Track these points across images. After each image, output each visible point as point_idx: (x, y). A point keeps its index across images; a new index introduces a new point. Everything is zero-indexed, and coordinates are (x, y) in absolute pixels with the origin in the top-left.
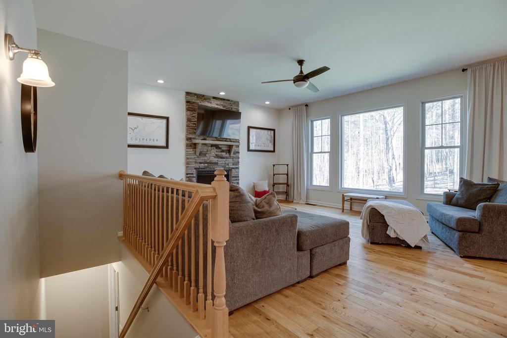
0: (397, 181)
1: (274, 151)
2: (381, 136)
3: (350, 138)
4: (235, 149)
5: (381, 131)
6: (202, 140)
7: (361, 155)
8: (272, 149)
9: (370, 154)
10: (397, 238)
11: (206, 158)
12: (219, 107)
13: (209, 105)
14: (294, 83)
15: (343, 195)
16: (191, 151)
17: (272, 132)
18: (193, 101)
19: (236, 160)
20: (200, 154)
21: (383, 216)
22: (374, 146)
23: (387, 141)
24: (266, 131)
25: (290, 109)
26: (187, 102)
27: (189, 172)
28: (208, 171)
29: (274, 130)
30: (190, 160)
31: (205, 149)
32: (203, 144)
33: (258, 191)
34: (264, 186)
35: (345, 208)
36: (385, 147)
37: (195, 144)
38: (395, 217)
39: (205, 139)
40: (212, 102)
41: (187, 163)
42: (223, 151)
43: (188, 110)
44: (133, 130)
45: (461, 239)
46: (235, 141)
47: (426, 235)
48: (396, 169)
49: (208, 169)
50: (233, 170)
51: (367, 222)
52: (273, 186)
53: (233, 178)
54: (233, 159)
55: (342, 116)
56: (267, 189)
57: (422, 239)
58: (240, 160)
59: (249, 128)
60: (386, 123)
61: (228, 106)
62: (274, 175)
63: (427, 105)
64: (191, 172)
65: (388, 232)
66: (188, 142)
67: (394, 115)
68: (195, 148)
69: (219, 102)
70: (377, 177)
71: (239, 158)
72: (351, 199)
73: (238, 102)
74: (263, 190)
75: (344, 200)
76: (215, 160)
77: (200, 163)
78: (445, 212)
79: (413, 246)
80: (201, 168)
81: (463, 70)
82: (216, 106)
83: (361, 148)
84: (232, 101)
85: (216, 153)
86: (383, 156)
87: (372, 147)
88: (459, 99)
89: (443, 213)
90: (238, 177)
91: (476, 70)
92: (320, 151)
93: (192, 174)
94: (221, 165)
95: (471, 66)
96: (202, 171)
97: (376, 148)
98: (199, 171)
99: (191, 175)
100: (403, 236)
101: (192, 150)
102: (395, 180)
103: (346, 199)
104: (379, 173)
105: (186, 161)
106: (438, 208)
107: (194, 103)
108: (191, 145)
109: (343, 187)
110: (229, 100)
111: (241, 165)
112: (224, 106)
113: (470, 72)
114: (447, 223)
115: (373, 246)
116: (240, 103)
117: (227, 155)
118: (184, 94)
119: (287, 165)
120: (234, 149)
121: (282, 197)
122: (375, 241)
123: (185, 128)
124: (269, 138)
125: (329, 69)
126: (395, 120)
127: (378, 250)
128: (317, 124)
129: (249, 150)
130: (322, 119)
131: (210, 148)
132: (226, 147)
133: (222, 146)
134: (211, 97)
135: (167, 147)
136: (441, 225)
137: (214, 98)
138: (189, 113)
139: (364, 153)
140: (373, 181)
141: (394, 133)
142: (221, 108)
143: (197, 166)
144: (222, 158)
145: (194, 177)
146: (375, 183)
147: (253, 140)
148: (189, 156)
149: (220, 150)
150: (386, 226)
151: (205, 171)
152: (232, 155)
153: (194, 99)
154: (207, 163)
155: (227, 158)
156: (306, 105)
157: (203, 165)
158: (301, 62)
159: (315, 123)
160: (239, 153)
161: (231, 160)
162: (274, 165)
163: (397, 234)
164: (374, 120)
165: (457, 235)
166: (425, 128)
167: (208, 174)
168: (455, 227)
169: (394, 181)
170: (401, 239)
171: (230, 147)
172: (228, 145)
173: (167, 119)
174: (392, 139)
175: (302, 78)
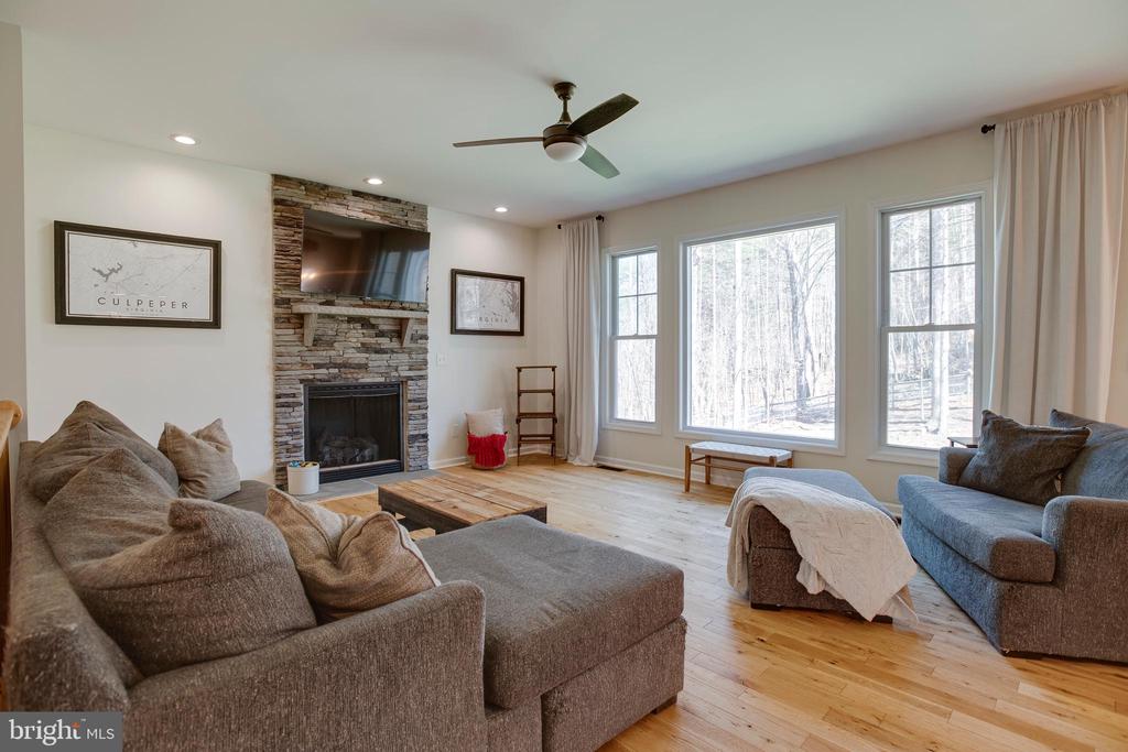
0: (817, 394)
1: (521, 333)
2: (782, 295)
3: (715, 299)
4: (416, 327)
5: (782, 285)
6: (321, 304)
7: (739, 337)
8: (516, 327)
9: (758, 336)
10: (825, 595)
11: (332, 353)
12: (370, 217)
13: (341, 211)
14: (545, 146)
15: (687, 448)
16: (289, 334)
17: (517, 285)
18: (294, 199)
19: (421, 356)
20: (317, 341)
21: (786, 530)
22: (766, 317)
23: (794, 307)
24: (500, 284)
25: (559, 227)
26: (277, 202)
27: (284, 392)
28: (340, 387)
29: (521, 280)
30: (288, 360)
31: (330, 329)
32: (322, 316)
33: (477, 435)
34: (494, 423)
35: (692, 479)
36: (791, 319)
37: (301, 317)
38: (819, 534)
39: (329, 303)
40: (351, 204)
41: (278, 368)
42: (381, 334)
43: (278, 223)
44: (107, 276)
45: (1003, 603)
46: (415, 307)
47: (906, 586)
48: (813, 369)
49: (337, 382)
50: (409, 382)
51: (743, 544)
52: (518, 421)
53: (411, 404)
54: (410, 354)
55: (686, 245)
56: (500, 431)
57: (894, 598)
58: (430, 357)
59: (455, 273)
60: (791, 267)
61: (397, 218)
62: (519, 395)
63: (894, 219)
64: (289, 392)
65: (799, 578)
66: (280, 310)
67: (808, 249)
68: (302, 326)
69: (369, 205)
70: (773, 386)
71: (425, 351)
72: (708, 458)
73: (424, 208)
74: (491, 434)
75: (689, 462)
76: (360, 357)
77: (317, 366)
78: (951, 511)
79: (870, 618)
80: (320, 380)
81: (985, 129)
82: (362, 216)
83: (739, 322)
84: (407, 203)
85: (362, 340)
86: (786, 341)
87: (762, 320)
88: (974, 204)
89: (947, 517)
90: (426, 400)
91: (1016, 129)
92: (634, 333)
93: (294, 395)
94: (376, 370)
95: (1004, 117)
96: (325, 388)
97: (770, 321)
98: (316, 388)
99: (291, 400)
100: (841, 591)
101: (292, 331)
102: (811, 392)
103: (694, 457)
104: (777, 377)
105: (274, 360)
106: (932, 498)
107: (297, 204)
108: (289, 317)
109: (688, 424)
110: (398, 201)
111: (431, 371)
112: (384, 217)
113: (1002, 135)
114: (962, 547)
115: (758, 615)
116: (429, 209)
117: (395, 344)
118: (268, 180)
119: (554, 369)
120: (412, 328)
121: (542, 449)
122: (764, 602)
123: (270, 271)
124: (507, 298)
125: (635, 103)
126: (812, 261)
127: (773, 631)
128: (626, 265)
129: (454, 330)
130: (637, 254)
131: (345, 326)
132: (391, 322)
133: (380, 321)
134: (345, 190)
135: (216, 323)
136: (940, 546)
137: (356, 193)
138: (282, 231)
139: (744, 332)
140: (765, 394)
141: (809, 290)
142: (377, 220)
143: (308, 374)
144: (378, 351)
145: (300, 404)
146: (769, 399)
147: (464, 304)
148: (282, 349)
149: (372, 332)
150: (796, 560)
151: (333, 387)
152: (407, 343)
153: (297, 195)
154: (336, 366)
155: (393, 352)
156: (600, 218)
157: (324, 371)
158: (564, 89)
159: (622, 262)
160: (427, 339)
161: (404, 358)
162: (519, 370)
163: (826, 584)
164: (767, 261)
165: (992, 588)
166: (888, 277)
167: (341, 393)
168: (986, 564)
169: (808, 395)
170: (837, 597)
171: (402, 322)
172: (395, 318)
173: (216, 246)
174: (804, 304)
175: (565, 132)
